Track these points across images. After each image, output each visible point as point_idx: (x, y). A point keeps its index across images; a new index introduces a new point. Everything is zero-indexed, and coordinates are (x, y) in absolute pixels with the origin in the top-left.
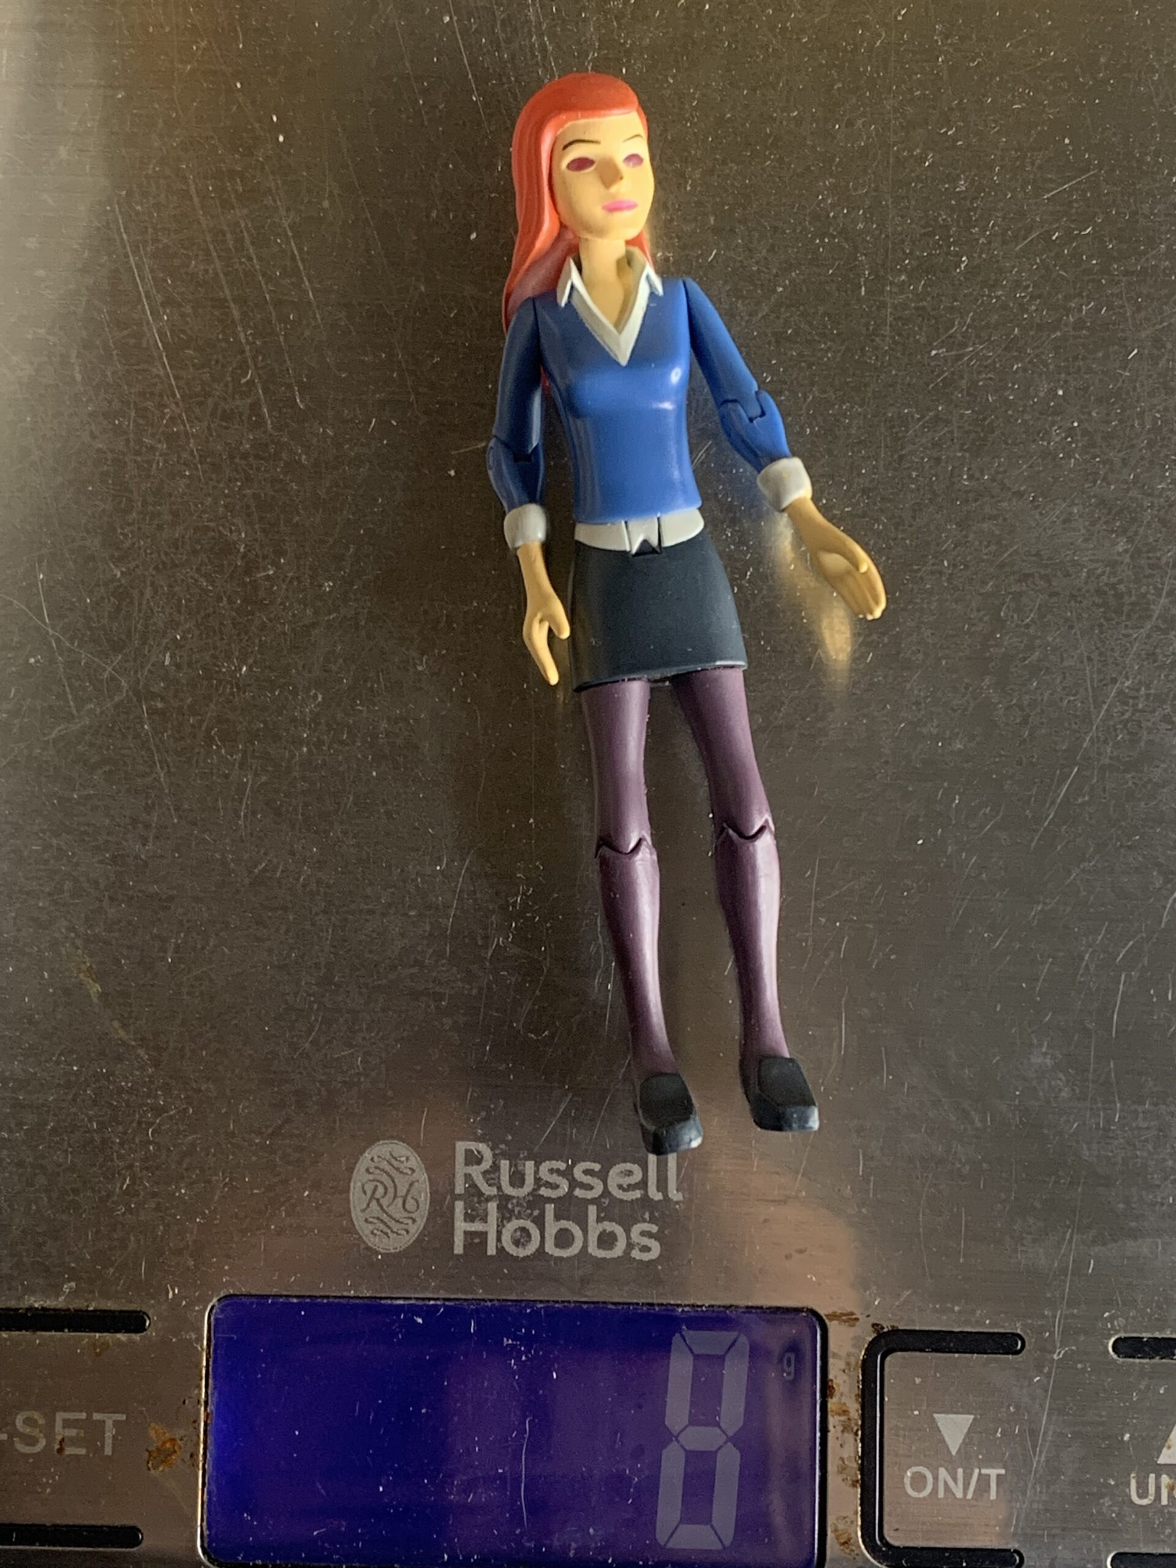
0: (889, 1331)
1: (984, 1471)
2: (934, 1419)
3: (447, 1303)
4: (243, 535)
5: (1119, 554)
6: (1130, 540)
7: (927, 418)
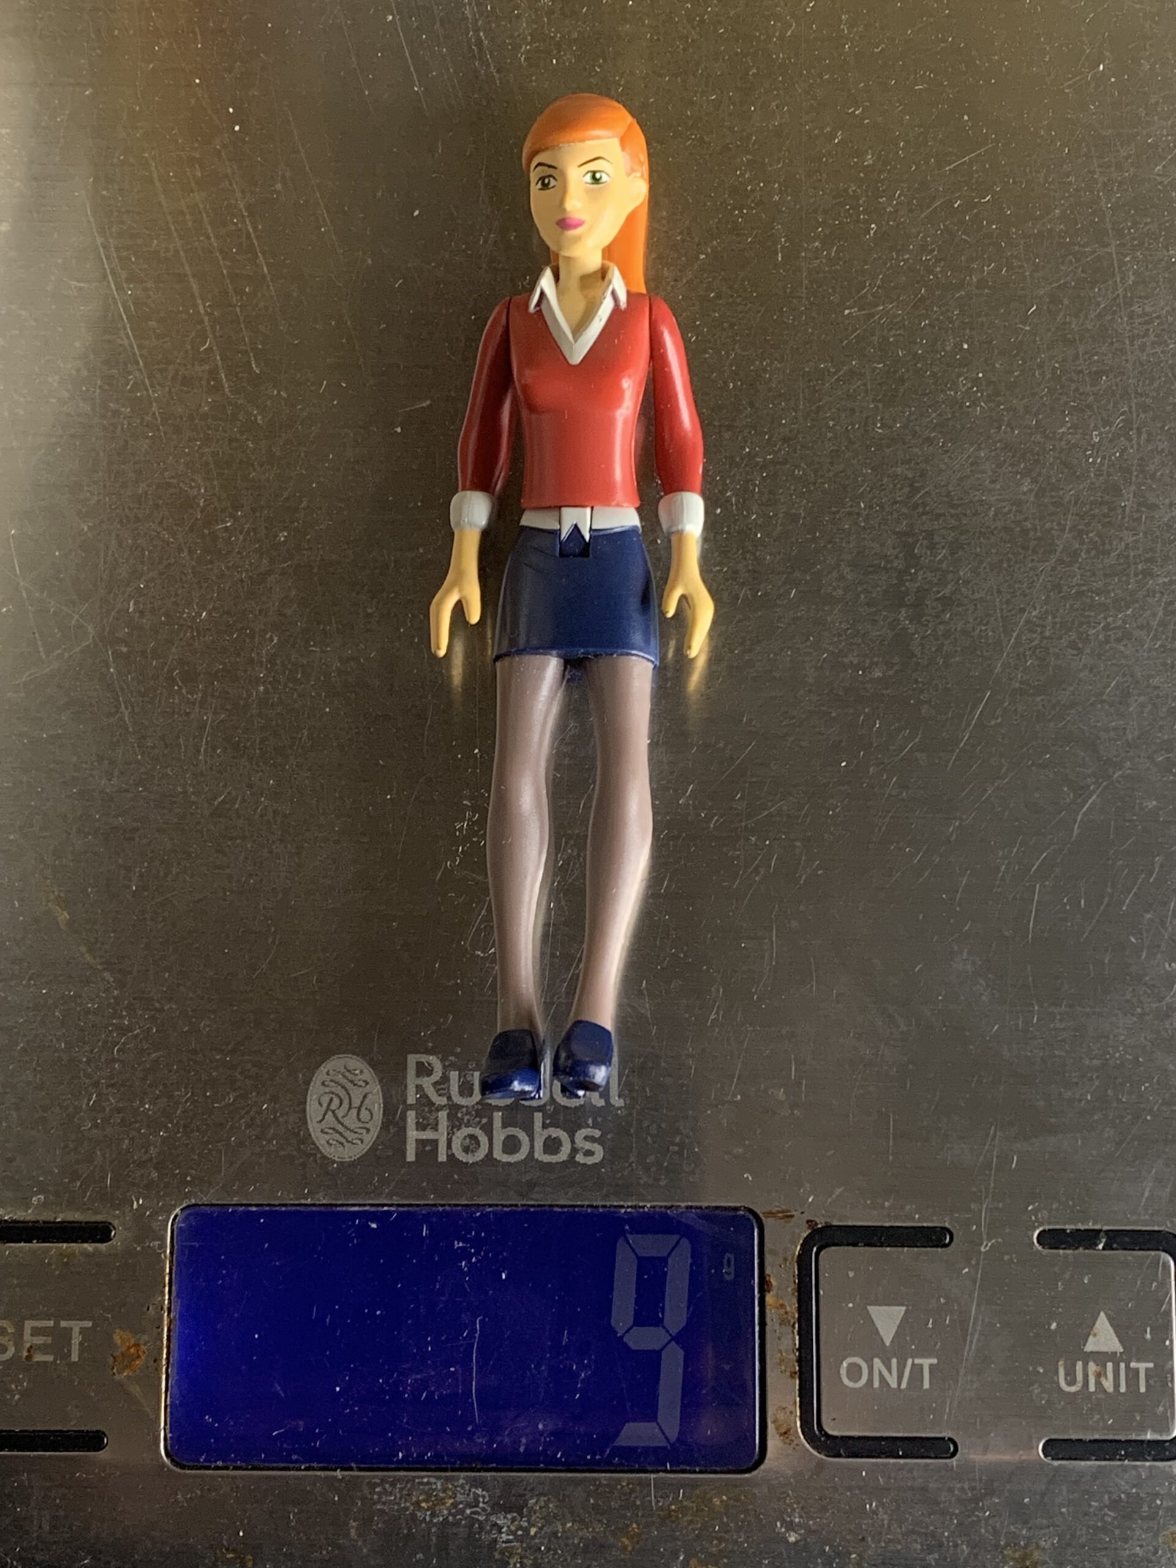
0: (823, 1227)
1: (917, 1361)
2: (868, 1312)
3: (401, 1209)
4: (202, 491)
5: (1025, 493)
6: (1034, 481)
7: (841, 373)
